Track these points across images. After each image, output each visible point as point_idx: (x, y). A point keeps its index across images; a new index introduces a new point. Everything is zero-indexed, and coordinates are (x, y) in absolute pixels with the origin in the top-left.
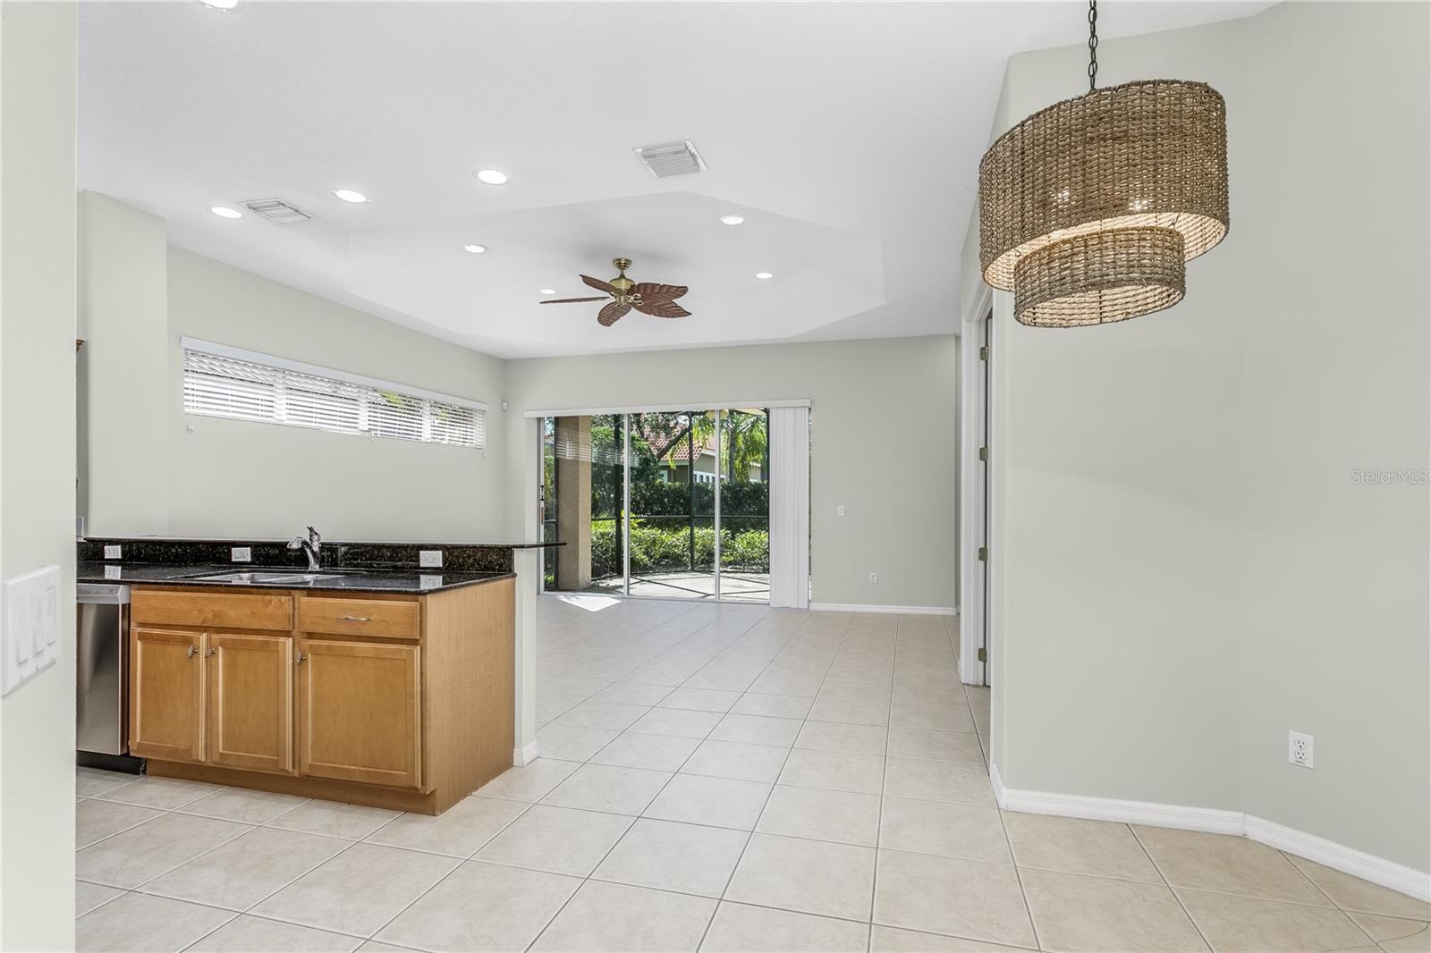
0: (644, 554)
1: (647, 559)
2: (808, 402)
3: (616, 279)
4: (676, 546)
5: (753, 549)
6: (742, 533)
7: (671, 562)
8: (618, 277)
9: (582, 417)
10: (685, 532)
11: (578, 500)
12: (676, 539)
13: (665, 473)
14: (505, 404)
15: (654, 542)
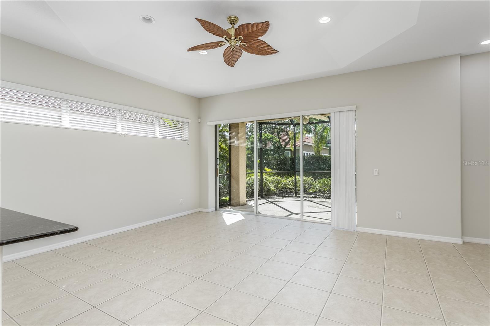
0: (274, 188)
1: (275, 190)
2: (354, 107)
3: (230, 29)
4: (288, 184)
5: (324, 187)
6: (318, 179)
7: (285, 192)
8: (231, 27)
9: (240, 123)
10: (292, 178)
11: (239, 164)
12: (288, 181)
13: (289, 152)
14: (199, 119)
15: (279, 183)
